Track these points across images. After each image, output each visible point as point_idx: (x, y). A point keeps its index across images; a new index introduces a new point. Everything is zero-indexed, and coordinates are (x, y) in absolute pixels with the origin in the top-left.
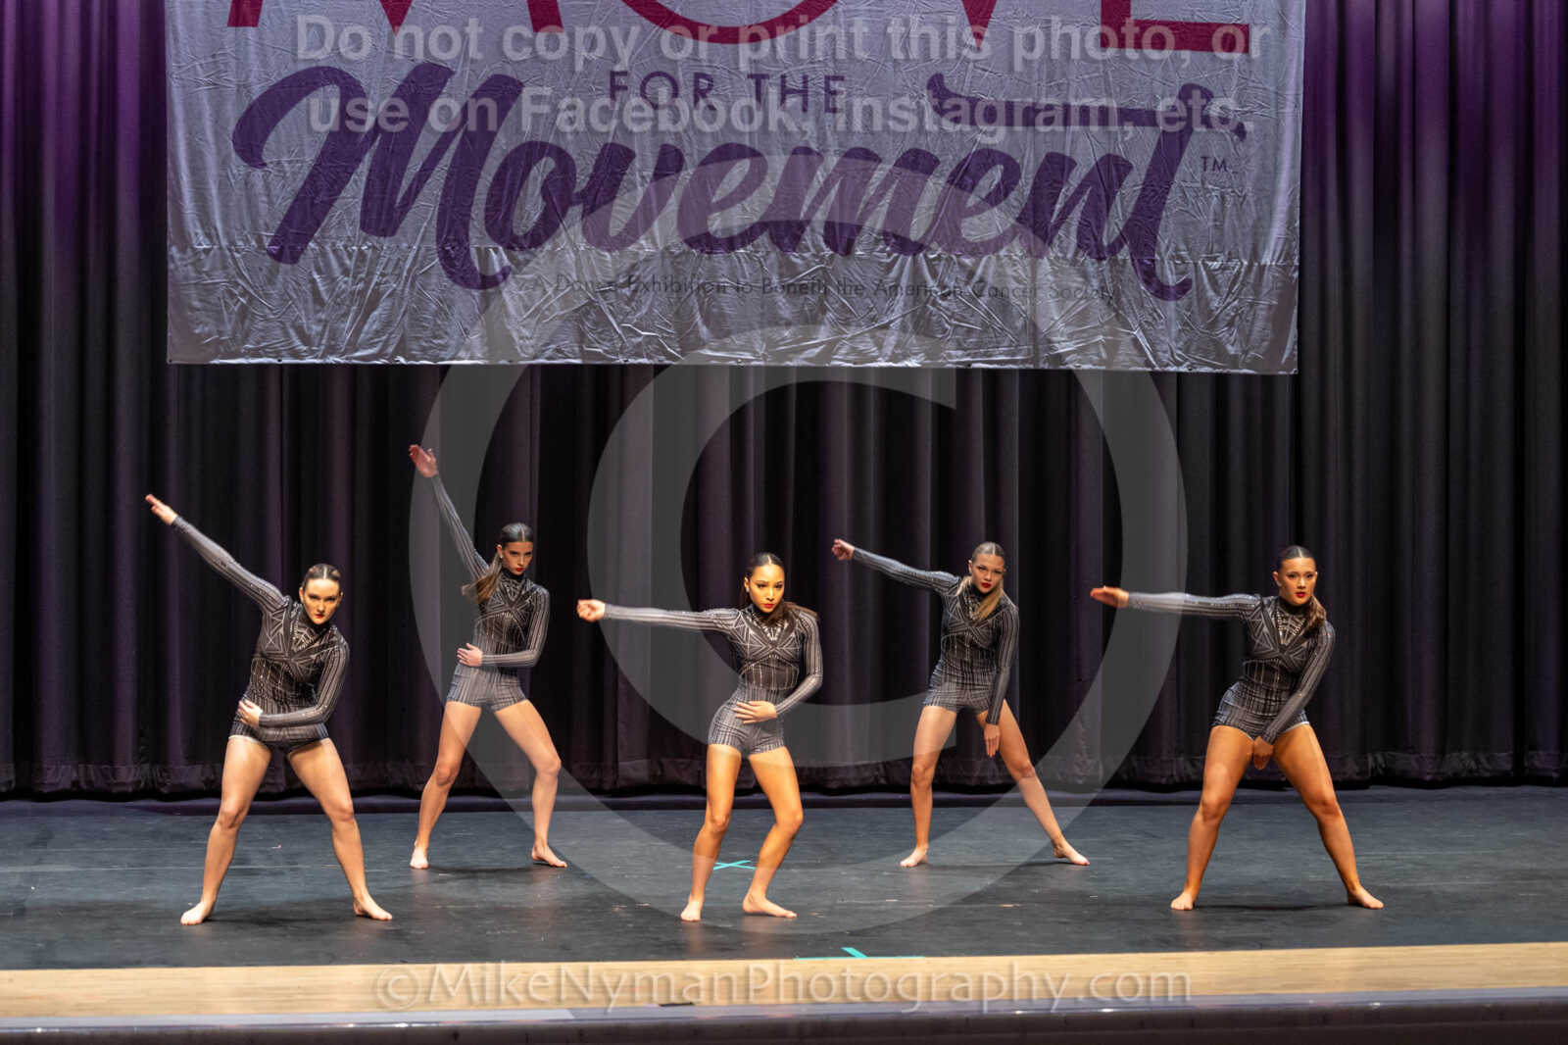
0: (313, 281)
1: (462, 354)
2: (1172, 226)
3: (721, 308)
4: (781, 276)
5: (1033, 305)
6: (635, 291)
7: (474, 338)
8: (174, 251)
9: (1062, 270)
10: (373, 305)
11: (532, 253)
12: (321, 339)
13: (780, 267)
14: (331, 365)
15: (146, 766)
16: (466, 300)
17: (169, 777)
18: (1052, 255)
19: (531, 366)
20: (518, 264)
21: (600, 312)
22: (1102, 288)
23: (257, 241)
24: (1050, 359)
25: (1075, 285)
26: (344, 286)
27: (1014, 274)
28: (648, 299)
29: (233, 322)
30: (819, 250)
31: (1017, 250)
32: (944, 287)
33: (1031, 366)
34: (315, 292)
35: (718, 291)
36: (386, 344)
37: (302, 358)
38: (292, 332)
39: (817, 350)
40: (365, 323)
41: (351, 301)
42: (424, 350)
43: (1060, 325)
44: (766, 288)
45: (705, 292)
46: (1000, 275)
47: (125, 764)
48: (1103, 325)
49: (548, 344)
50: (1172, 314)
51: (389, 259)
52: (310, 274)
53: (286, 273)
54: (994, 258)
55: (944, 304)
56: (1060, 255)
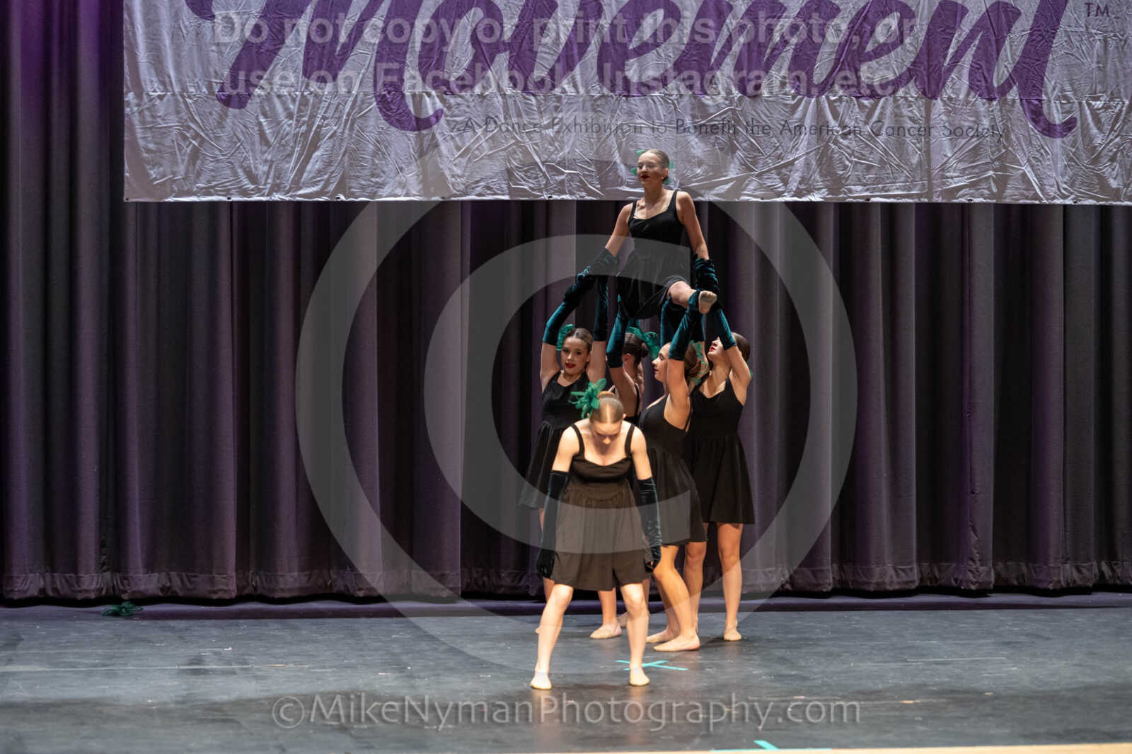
0: (260, 124)
1: (399, 191)
2: (1057, 68)
3: (637, 145)
4: (693, 117)
5: (928, 143)
6: (558, 132)
7: (411, 176)
8: (130, 97)
9: (955, 110)
10: (314, 147)
11: (461, 97)
12: (267, 179)
13: (692, 109)
14: (277, 202)
15: (108, 575)
16: (403, 142)
17: (129, 585)
18: (945, 96)
19: (462, 202)
20: (449, 108)
21: (526, 152)
22: (993, 127)
23: (207, 88)
24: (943, 193)
25: (966, 124)
26: (288, 129)
27: (910, 114)
28: (570, 138)
29: (186, 161)
30: (729, 92)
31: (912, 91)
32: (845, 127)
33: (926, 200)
34: (262, 134)
35: (635, 132)
36: (328, 183)
37: (250, 196)
38: (240, 171)
39: (727, 187)
40: (308, 163)
41: (295, 142)
42: (363, 187)
43: (952, 162)
44: (680, 127)
45: (623, 133)
46: (896, 115)
47: (88, 572)
48: (993, 161)
49: (478, 182)
50: (1058, 150)
51: (330, 104)
52: (257, 118)
53: (235, 116)
54: (891, 99)
55: (845, 142)
56: (952, 96)
